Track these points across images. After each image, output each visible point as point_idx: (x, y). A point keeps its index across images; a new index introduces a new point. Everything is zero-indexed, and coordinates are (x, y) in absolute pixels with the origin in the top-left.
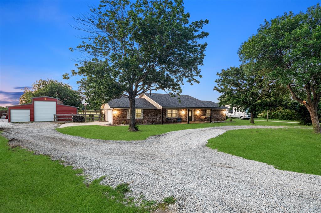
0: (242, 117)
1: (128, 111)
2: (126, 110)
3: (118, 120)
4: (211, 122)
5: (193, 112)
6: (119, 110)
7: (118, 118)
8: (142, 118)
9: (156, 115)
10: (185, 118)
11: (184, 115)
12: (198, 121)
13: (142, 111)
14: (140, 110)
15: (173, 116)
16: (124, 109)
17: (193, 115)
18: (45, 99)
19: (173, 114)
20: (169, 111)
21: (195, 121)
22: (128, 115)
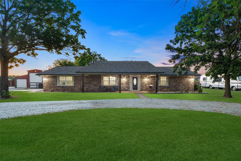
0: (234, 88)
1: (58, 78)
2: (56, 77)
3: (48, 87)
4: (157, 92)
5: (139, 80)
6: (49, 77)
7: (48, 85)
8: (73, 85)
9: (89, 83)
10: (127, 87)
11: (125, 83)
12: (146, 90)
13: (73, 78)
14: (71, 77)
15: (111, 84)
16: (54, 77)
17: (139, 83)
18: (36, 71)
19: (111, 82)
20: (106, 79)
21: (141, 90)
22: (58, 83)
